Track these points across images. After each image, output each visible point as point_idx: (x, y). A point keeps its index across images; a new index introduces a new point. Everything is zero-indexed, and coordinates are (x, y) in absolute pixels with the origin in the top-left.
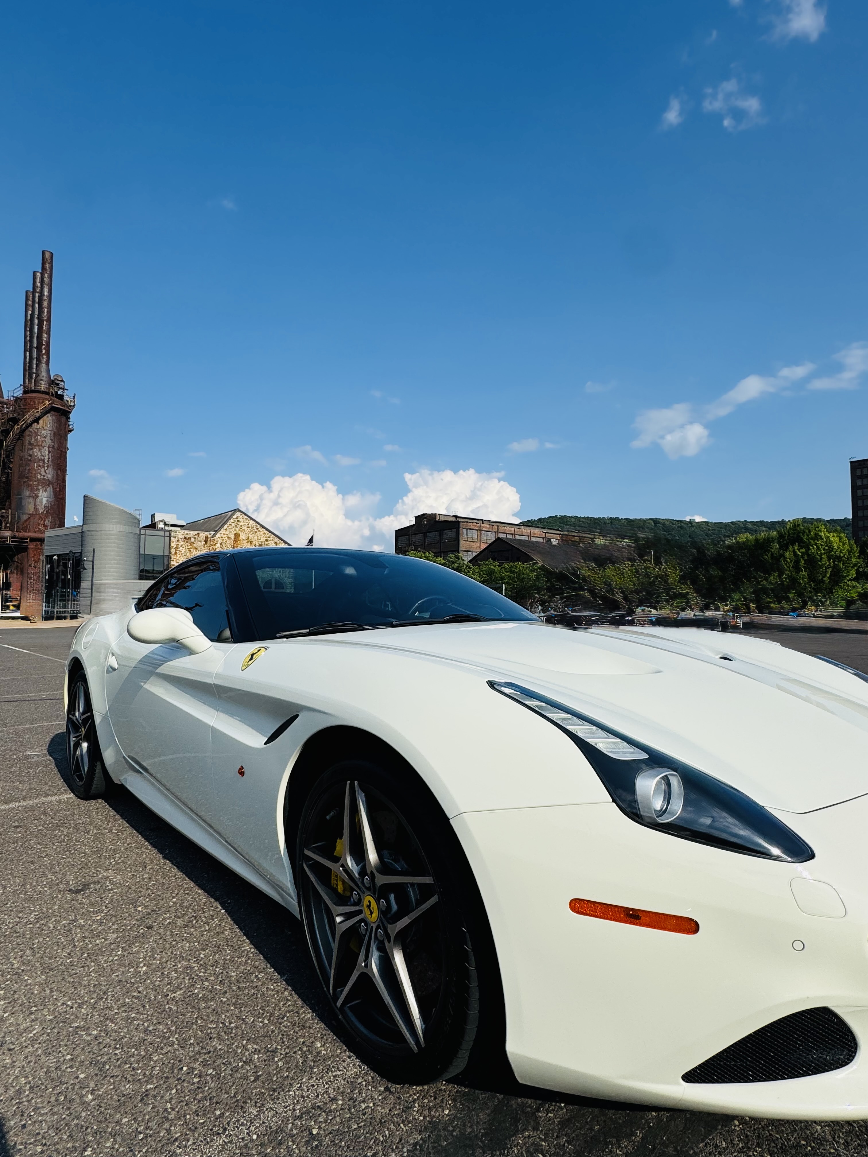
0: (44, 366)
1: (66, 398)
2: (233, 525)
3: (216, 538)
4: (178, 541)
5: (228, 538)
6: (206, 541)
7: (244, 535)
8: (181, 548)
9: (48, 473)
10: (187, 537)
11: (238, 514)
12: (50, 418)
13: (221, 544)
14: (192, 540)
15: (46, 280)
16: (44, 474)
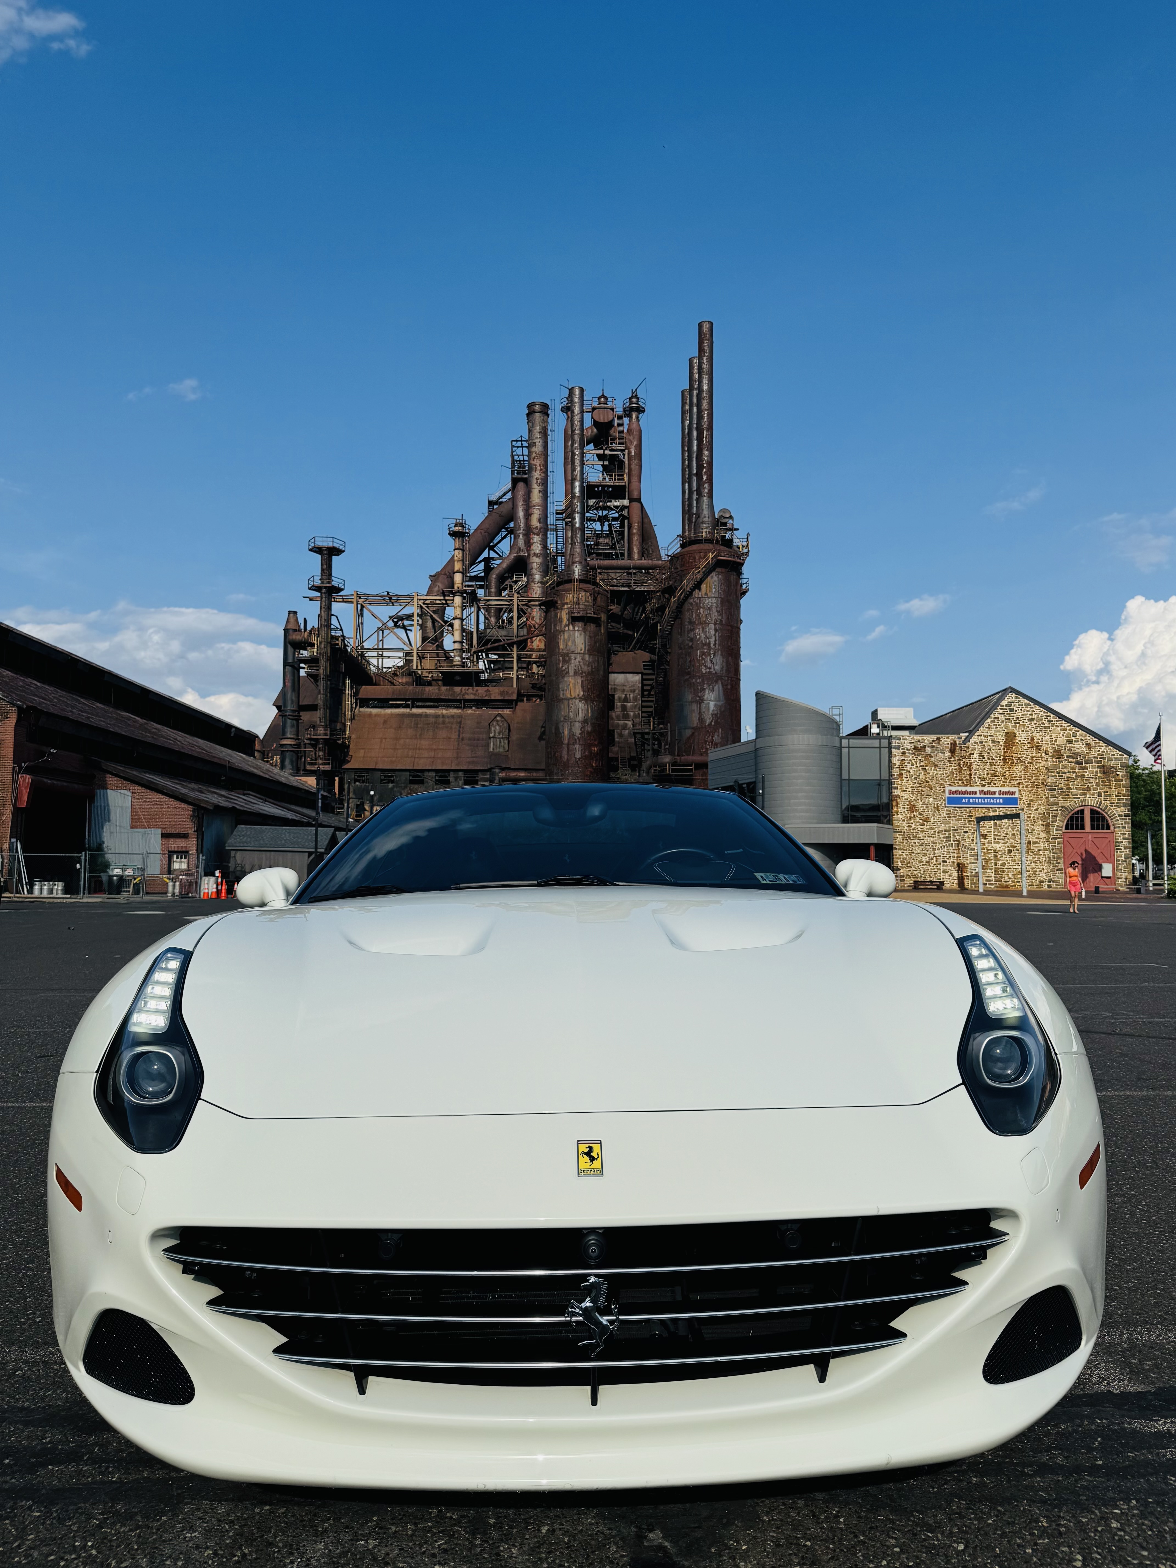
0: (705, 500)
1: (736, 542)
2: (1002, 717)
3: (970, 744)
4: (904, 753)
5: (994, 742)
6: (952, 751)
7: (1024, 735)
8: (909, 766)
9: (716, 663)
10: (919, 745)
11: (1011, 697)
12: (715, 578)
13: (981, 755)
14: (928, 750)
15: (705, 366)
16: (709, 665)
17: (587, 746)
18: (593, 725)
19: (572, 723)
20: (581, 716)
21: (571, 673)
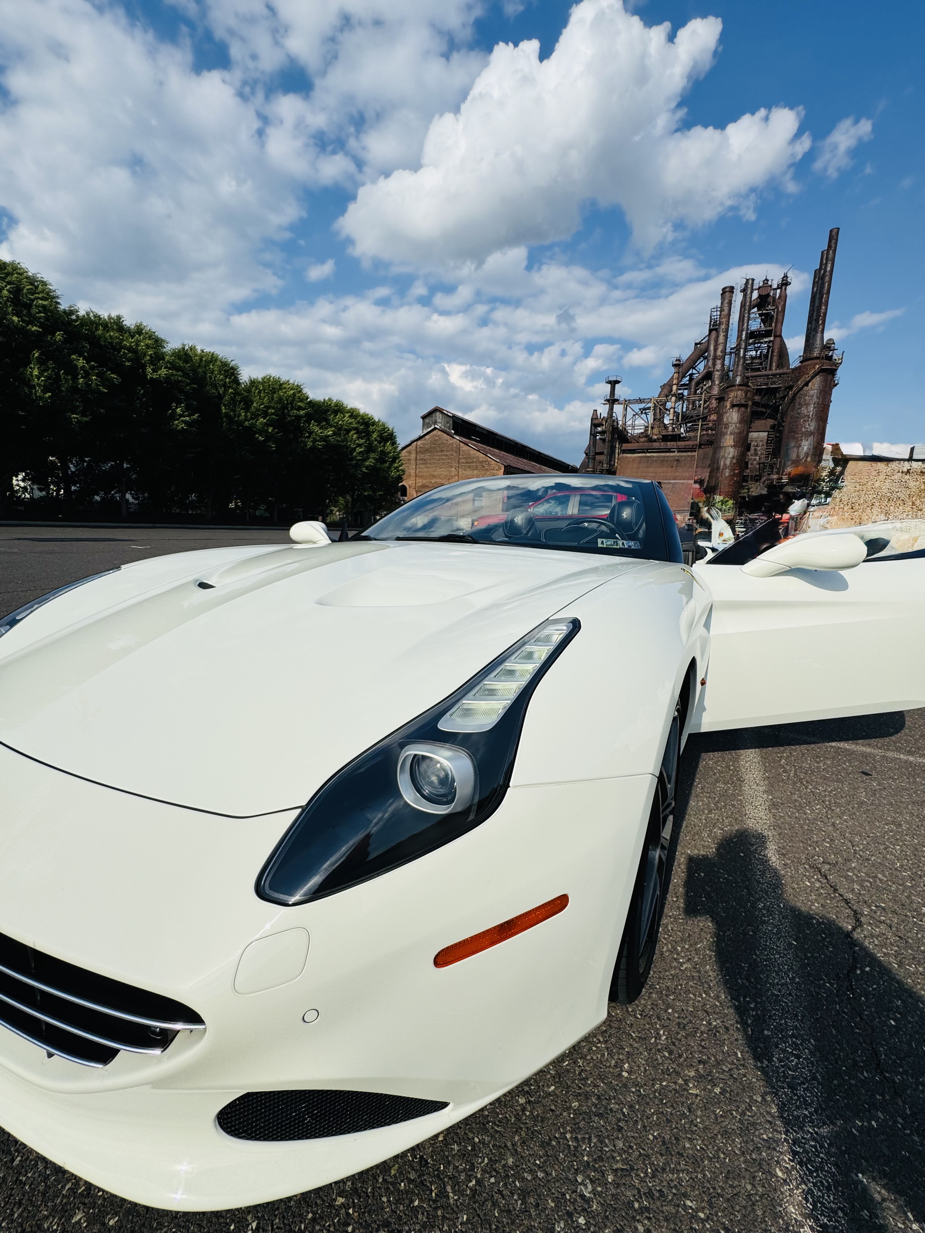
0: (819, 335)
1: (835, 357)
9: (811, 426)
12: (818, 379)
15: (830, 256)
16: (807, 426)
17: (733, 470)
18: (737, 459)
19: (726, 459)
20: (731, 456)
21: (729, 433)
